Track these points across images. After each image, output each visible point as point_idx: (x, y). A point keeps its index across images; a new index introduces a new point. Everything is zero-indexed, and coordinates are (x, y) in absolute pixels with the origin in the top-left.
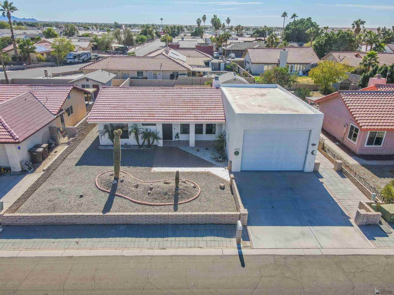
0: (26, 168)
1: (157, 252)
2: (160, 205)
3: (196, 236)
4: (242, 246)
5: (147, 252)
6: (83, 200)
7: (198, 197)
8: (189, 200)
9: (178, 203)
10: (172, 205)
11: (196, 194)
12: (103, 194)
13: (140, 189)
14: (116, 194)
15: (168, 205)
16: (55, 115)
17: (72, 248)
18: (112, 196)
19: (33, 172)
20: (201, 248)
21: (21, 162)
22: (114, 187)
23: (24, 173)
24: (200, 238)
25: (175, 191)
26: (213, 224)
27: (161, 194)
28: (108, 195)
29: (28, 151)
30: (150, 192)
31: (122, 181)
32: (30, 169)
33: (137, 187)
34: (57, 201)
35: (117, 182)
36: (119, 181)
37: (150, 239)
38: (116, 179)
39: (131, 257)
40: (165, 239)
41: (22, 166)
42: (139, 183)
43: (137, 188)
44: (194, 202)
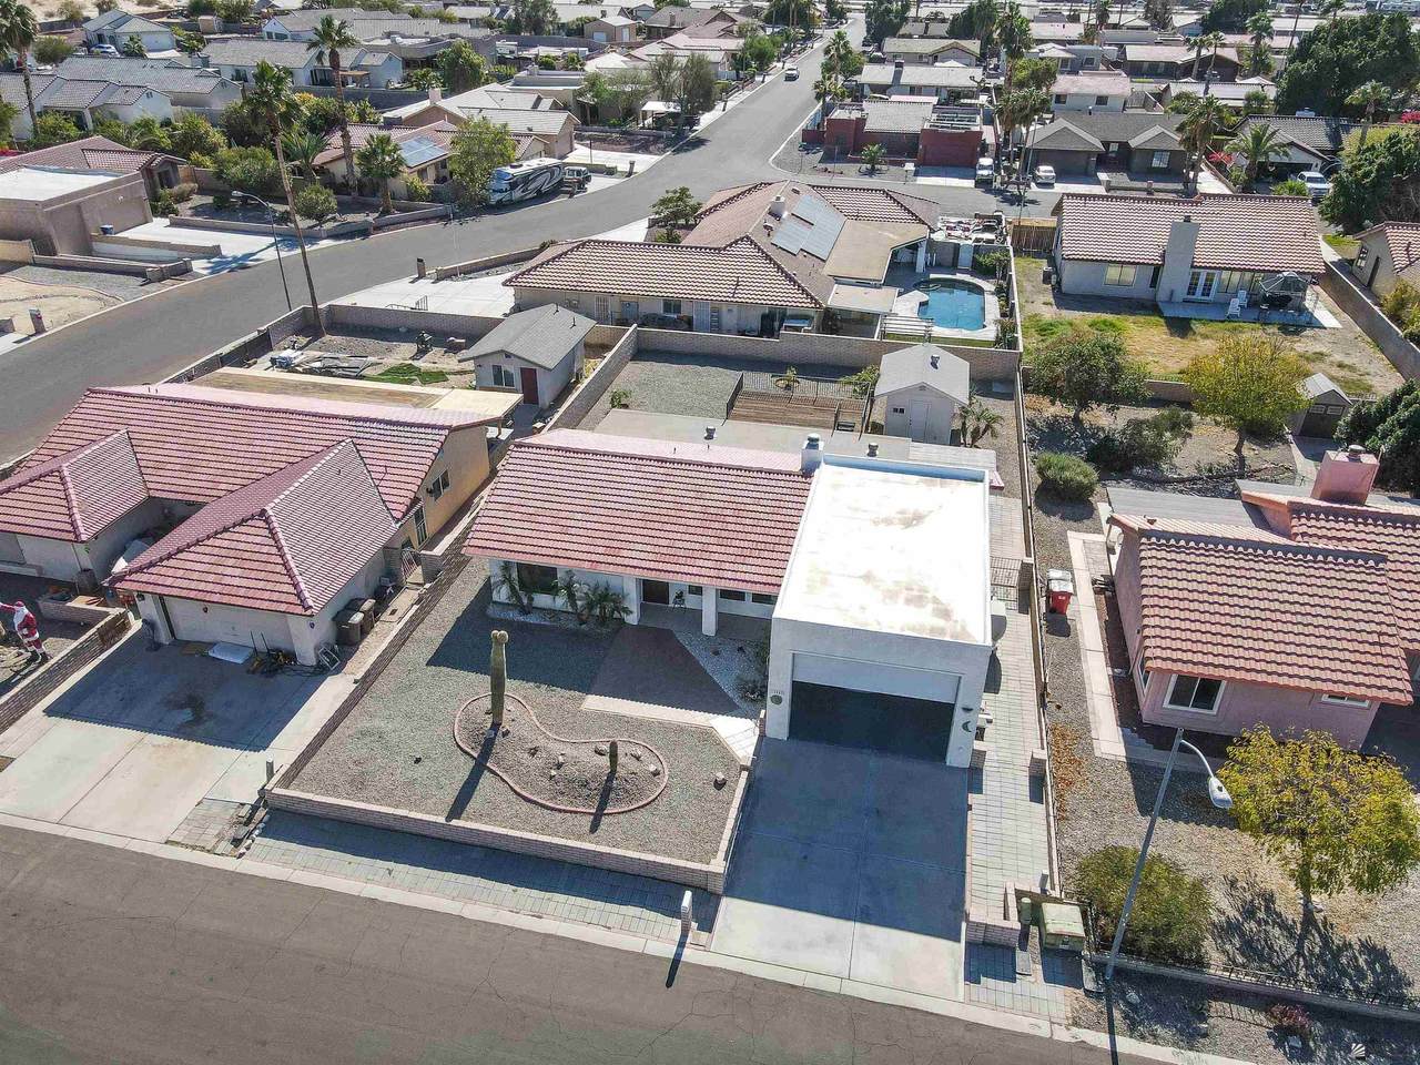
0: (326, 660)
1: (524, 922)
2: (565, 811)
3: (608, 899)
4: (688, 941)
5: (505, 918)
6: (420, 771)
7: (654, 800)
8: (633, 807)
9: (606, 812)
10: (590, 814)
11: (652, 792)
12: (463, 758)
13: (538, 761)
14: (488, 765)
15: (581, 812)
16: (398, 520)
17: (379, 883)
18: (479, 768)
19: (338, 671)
20: (609, 928)
21: (317, 648)
22: (487, 748)
23: (321, 672)
24: (615, 907)
25: (607, 781)
26: (654, 878)
27: (576, 785)
28: (472, 763)
29: (333, 619)
30: (553, 773)
31: (506, 734)
32: (333, 662)
33: (534, 752)
34: (370, 767)
35: (496, 734)
36: (500, 734)
37: (521, 890)
38: (496, 726)
39: (476, 923)
40: (548, 895)
41: (317, 656)
42: (542, 742)
43: (533, 755)
44: (638, 815)
